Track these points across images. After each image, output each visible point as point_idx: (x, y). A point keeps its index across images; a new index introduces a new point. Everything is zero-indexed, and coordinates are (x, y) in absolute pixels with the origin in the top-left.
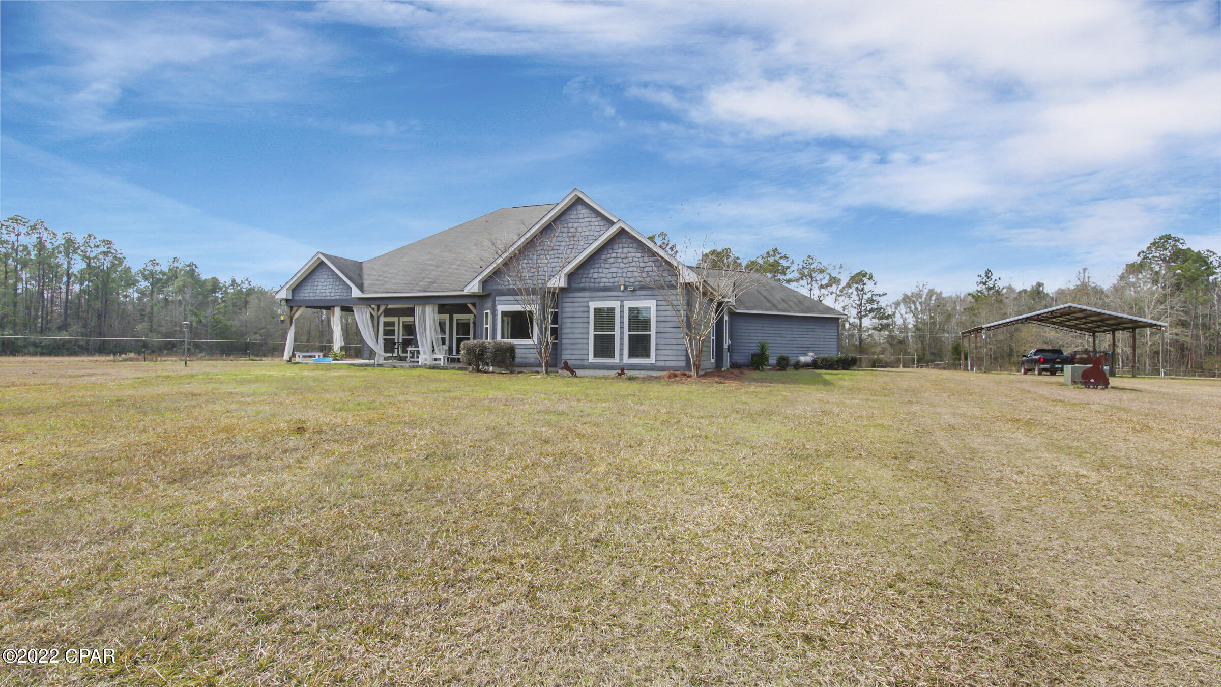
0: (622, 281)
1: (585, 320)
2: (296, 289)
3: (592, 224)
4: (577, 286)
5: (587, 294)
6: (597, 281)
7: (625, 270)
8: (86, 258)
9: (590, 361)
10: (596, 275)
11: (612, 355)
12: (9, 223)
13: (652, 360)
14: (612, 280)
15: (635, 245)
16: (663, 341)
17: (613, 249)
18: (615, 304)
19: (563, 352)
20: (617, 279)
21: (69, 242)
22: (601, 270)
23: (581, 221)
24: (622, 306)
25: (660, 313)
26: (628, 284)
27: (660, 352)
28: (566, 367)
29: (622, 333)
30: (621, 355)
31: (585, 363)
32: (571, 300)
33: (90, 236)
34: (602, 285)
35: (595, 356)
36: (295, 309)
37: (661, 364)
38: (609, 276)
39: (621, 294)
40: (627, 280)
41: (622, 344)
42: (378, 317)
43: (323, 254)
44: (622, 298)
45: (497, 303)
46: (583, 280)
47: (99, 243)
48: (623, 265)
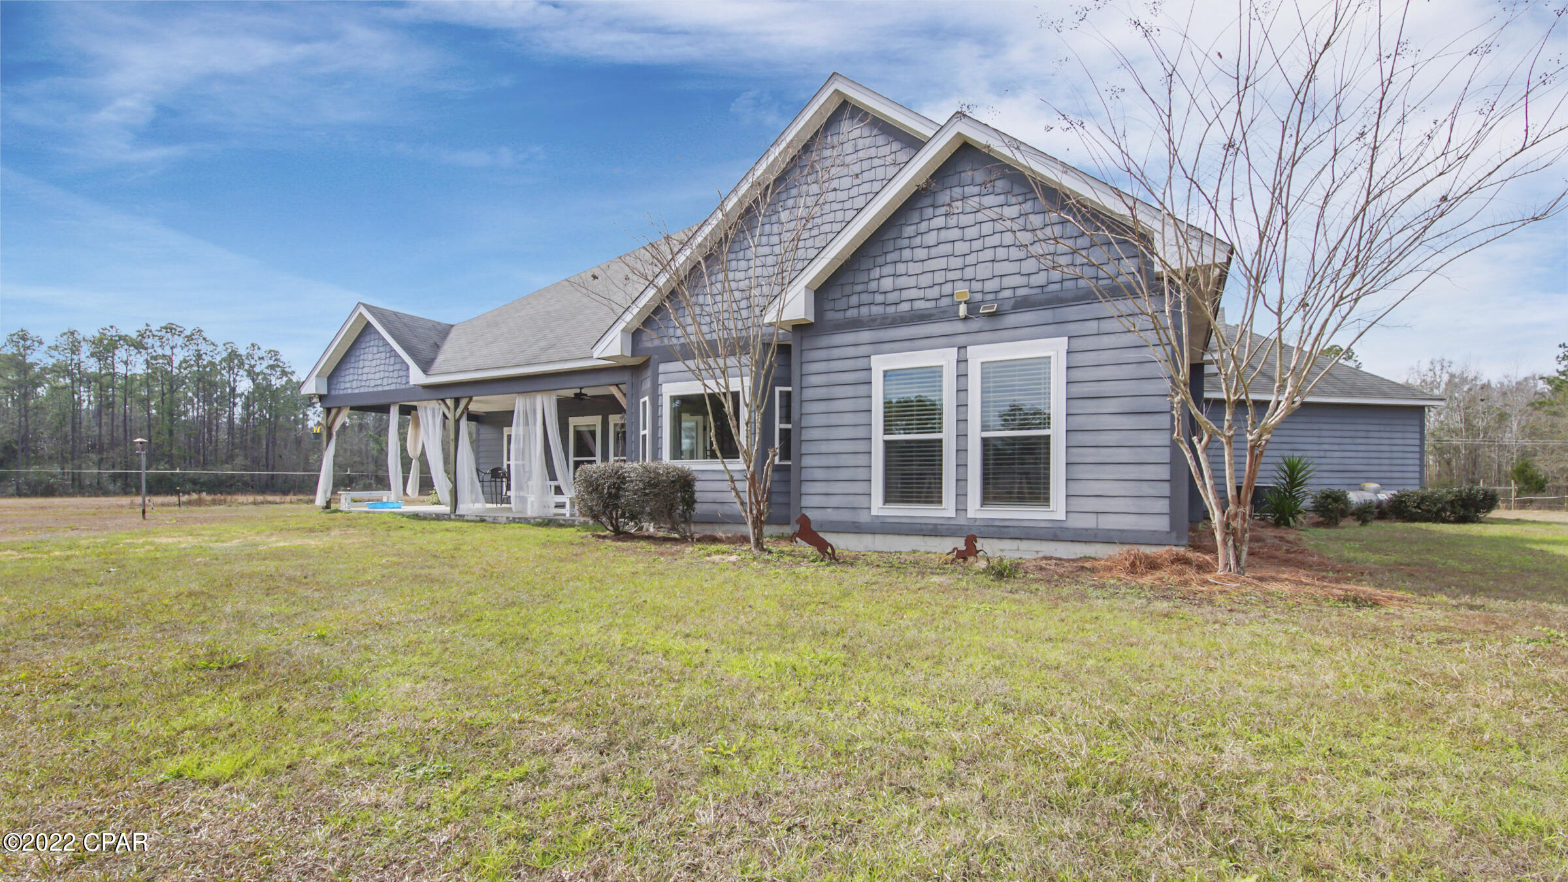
0: (962, 290)
1: (861, 404)
2: (334, 375)
3: (876, 162)
4: (840, 315)
5: (865, 336)
6: (892, 297)
7: (971, 259)
8: (252, 374)
9: (874, 512)
10: (887, 283)
11: (933, 496)
12: (163, 333)
13: (1056, 510)
14: (934, 293)
15: (1000, 185)
16: (1091, 455)
17: (934, 206)
18: (944, 358)
19: (807, 488)
20: (947, 289)
21: (233, 356)
22: (901, 268)
23: (848, 159)
24: (962, 361)
25: (1077, 374)
26: (978, 297)
27: (1077, 488)
28: (807, 532)
29: (962, 436)
30: (961, 495)
31: (863, 517)
32: (822, 354)
33: (253, 345)
34: (905, 307)
35: (887, 500)
36: (334, 412)
37: (1087, 522)
38: (925, 280)
39: (959, 327)
40: (977, 286)
41: (962, 466)
42: (457, 422)
43: (366, 306)
44: (961, 340)
45: (661, 378)
46: (854, 300)
47: (264, 355)
48: (961, 247)
